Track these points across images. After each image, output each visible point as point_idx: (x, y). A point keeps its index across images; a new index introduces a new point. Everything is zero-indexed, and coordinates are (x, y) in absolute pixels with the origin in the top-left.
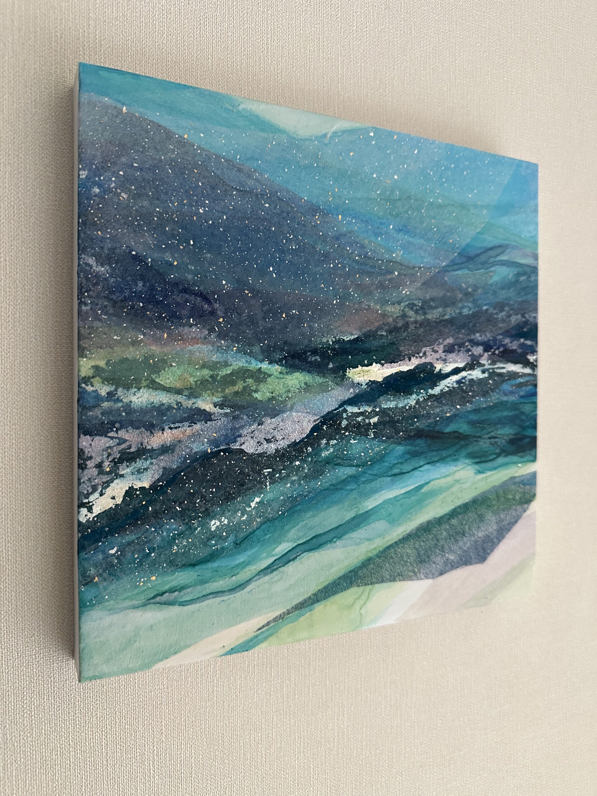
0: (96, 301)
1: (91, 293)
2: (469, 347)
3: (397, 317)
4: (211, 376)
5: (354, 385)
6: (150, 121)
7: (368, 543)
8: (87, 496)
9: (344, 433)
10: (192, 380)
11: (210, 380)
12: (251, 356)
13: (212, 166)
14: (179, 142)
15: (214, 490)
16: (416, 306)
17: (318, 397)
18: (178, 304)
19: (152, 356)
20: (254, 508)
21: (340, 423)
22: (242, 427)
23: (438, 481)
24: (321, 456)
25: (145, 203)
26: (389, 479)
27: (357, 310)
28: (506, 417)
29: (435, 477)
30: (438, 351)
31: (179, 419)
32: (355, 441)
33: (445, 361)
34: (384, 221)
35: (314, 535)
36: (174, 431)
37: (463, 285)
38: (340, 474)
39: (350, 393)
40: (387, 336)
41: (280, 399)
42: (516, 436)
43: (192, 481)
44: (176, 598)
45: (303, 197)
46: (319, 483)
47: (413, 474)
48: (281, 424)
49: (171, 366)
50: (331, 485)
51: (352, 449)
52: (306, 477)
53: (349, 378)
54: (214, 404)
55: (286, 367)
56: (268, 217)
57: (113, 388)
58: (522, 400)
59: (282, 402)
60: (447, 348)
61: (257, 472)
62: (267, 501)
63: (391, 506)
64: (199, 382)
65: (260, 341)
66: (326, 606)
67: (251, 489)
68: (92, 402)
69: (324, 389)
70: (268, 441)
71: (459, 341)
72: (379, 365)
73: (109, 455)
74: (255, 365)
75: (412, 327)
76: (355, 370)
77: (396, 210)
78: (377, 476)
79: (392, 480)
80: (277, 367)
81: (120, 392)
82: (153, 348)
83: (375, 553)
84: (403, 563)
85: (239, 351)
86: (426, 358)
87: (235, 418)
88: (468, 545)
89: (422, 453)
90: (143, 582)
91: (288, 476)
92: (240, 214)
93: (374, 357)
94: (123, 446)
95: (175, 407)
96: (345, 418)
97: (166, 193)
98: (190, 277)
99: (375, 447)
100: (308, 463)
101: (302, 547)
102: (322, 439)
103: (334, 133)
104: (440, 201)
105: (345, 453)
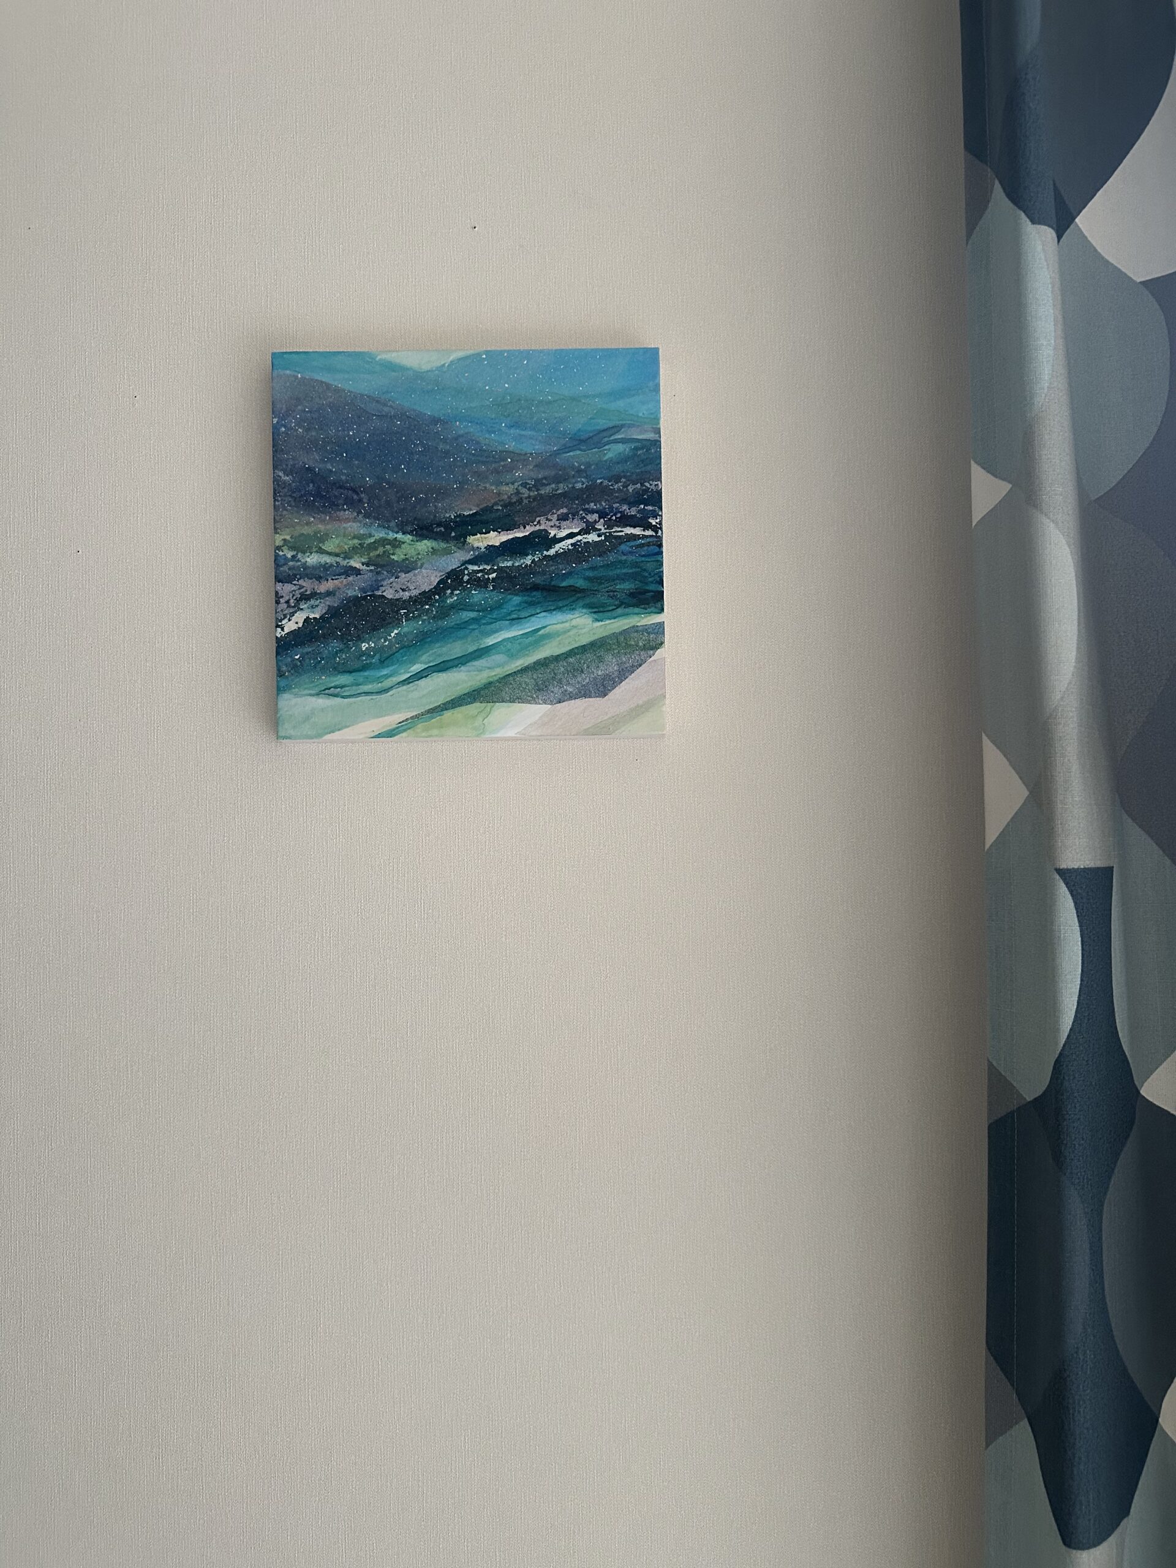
0: (284, 498)
1: (281, 494)
2: (584, 515)
3: (511, 494)
4: (360, 544)
5: (473, 549)
6: (316, 380)
7: (489, 670)
8: (281, 621)
9: (466, 586)
10: (346, 547)
11: (359, 546)
12: (389, 530)
13: (358, 403)
14: (335, 390)
15: (364, 623)
16: (529, 484)
17: (443, 559)
18: (336, 496)
19: (319, 532)
20: (394, 637)
21: (463, 578)
22: (383, 580)
23: (554, 626)
24: (446, 602)
25: (314, 434)
26: (508, 622)
27: (474, 491)
28: (625, 574)
29: (551, 623)
30: (552, 520)
31: (337, 573)
32: (476, 592)
33: (559, 527)
34: (497, 421)
35: (442, 661)
36: (335, 581)
37: (576, 463)
38: (463, 617)
39: (470, 555)
40: (503, 510)
41: (412, 559)
42: (638, 591)
43: (348, 615)
44: (339, 692)
45: (427, 413)
46: (445, 623)
47: (529, 620)
48: (413, 578)
49: (332, 537)
50: (456, 624)
51: (473, 598)
52: (434, 617)
53: (469, 544)
54: (362, 563)
55: (416, 536)
56: (400, 430)
57: (295, 553)
58: (643, 559)
59: (413, 562)
60: (561, 517)
61: (395, 612)
62: (403, 633)
63: (511, 643)
64: (352, 549)
65: (395, 519)
66: (453, 713)
67: (390, 623)
68: (282, 562)
69: (447, 552)
70: (403, 590)
71: (572, 511)
72: (496, 533)
73: (293, 595)
74: (391, 535)
75: (525, 501)
76: (474, 537)
77: (508, 411)
78: (497, 620)
79: (510, 624)
80: (409, 536)
81: (300, 556)
82: (320, 526)
83: (496, 678)
84: (521, 689)
85: (379, 526)
86: (540, 525)
87: (378, 573)
88: (587, 680)
89: (539, 603)
90: (317, 679)
91: (420, 616)
92: (378, 432)
93: (491, 527)
94: (302, 590)
95: (335, 565)
96: (467, 574)
97: (327, 425)
98: (344, 478)
99: (494, 597)
100: (436, 608)
101: (432, 668)
102: (448, 590)
103: (451, 362)
104: (550, 398)
105: (468, 600)
